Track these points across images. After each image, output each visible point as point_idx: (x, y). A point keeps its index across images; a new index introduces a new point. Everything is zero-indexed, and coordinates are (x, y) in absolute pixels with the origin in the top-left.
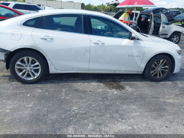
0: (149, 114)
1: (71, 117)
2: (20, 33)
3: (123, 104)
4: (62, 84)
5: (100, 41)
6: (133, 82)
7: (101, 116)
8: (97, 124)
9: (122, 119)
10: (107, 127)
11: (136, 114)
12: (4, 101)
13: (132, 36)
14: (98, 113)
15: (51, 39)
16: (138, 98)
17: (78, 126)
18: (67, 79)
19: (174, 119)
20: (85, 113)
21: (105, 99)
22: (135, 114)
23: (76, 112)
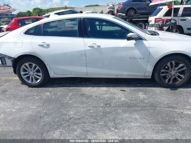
0: (151, 126)
1: (63, 121)
2: (21, 41)
3: (125, 112)
4: (71, 88)
5: (96, 44)
6: (150, 88)
7: (94, 123)
8: (85, 131)
9: (116, 128)
10: (94, 135)
11: (135, 124)
12: (16, 102)
13: (128, 36)
14: (92, 120)
15: (47, 45)
16: (147, 106)
17: (65, 131)
18: (79, 83)
19: (184, 135)
20: (79, 119)
21: (108, 105)
22: (133, 124)
23: (71, 116)
